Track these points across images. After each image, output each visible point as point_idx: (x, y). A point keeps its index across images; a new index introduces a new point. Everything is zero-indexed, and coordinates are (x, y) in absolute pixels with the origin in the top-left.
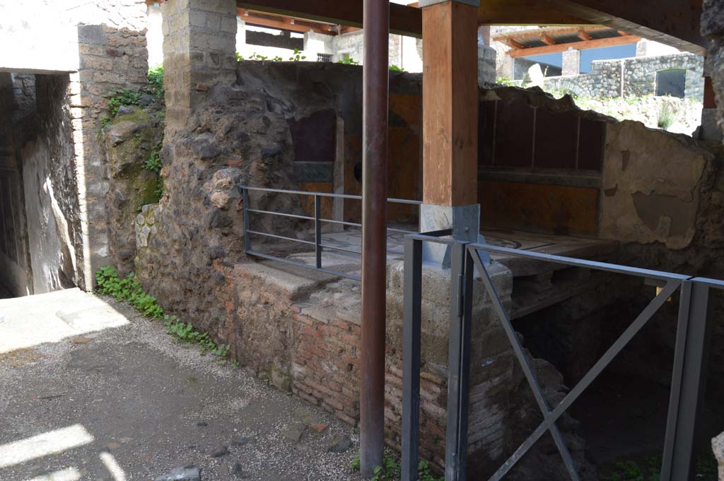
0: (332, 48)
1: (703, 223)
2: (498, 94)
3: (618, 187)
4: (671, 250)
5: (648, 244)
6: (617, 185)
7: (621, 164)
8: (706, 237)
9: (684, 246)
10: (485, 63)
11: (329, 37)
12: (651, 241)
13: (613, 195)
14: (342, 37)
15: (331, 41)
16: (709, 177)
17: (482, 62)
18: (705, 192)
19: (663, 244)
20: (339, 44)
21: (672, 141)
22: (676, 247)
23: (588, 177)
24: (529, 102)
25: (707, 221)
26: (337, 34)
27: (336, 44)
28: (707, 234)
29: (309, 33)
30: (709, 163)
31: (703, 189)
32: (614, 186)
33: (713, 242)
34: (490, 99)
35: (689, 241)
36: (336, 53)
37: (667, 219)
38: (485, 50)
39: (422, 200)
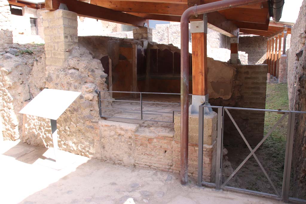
0: (37, 15)
1: (234, 91)
2: (158, 47)
4: (224, 100)
5: (217, 98)
8: (235, 95)
9: (228, 98)
10: (149, 34)
11: (35, 10)
12: (218, 98)
14: (42, 10)
15: (36, 12)
16: (235, 76)
18: (234, 81)
19: (222, 98)
20: (40, 13)
21: (223, 64)
22: (226, 99)
24: (170, 50)
25: (235, 90)
26: (39, 8)
27: (39, 13)
28: (235, 94)
29: (25, 7)
30: (235, 72)
31: (233, 80)
33: (237, 97)
34: (155, 49)
35: (230, 97)
36: (39, 18)
37: (223, 90)
38: (149, 29)
39: (192, 94)
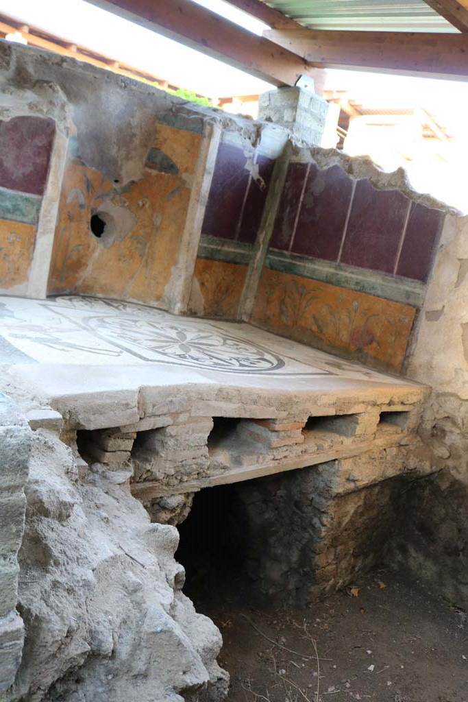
2: (313, 155)
3: (445, 309)
6: (444, 307)
7: (454, 277)
10: (309, 116)
13: (437, 318)
17: (304, 114)
23: (407, 288)
24: (350, 171)
32: (439, 307)
34: (302, 162)
38: (311, 99)
